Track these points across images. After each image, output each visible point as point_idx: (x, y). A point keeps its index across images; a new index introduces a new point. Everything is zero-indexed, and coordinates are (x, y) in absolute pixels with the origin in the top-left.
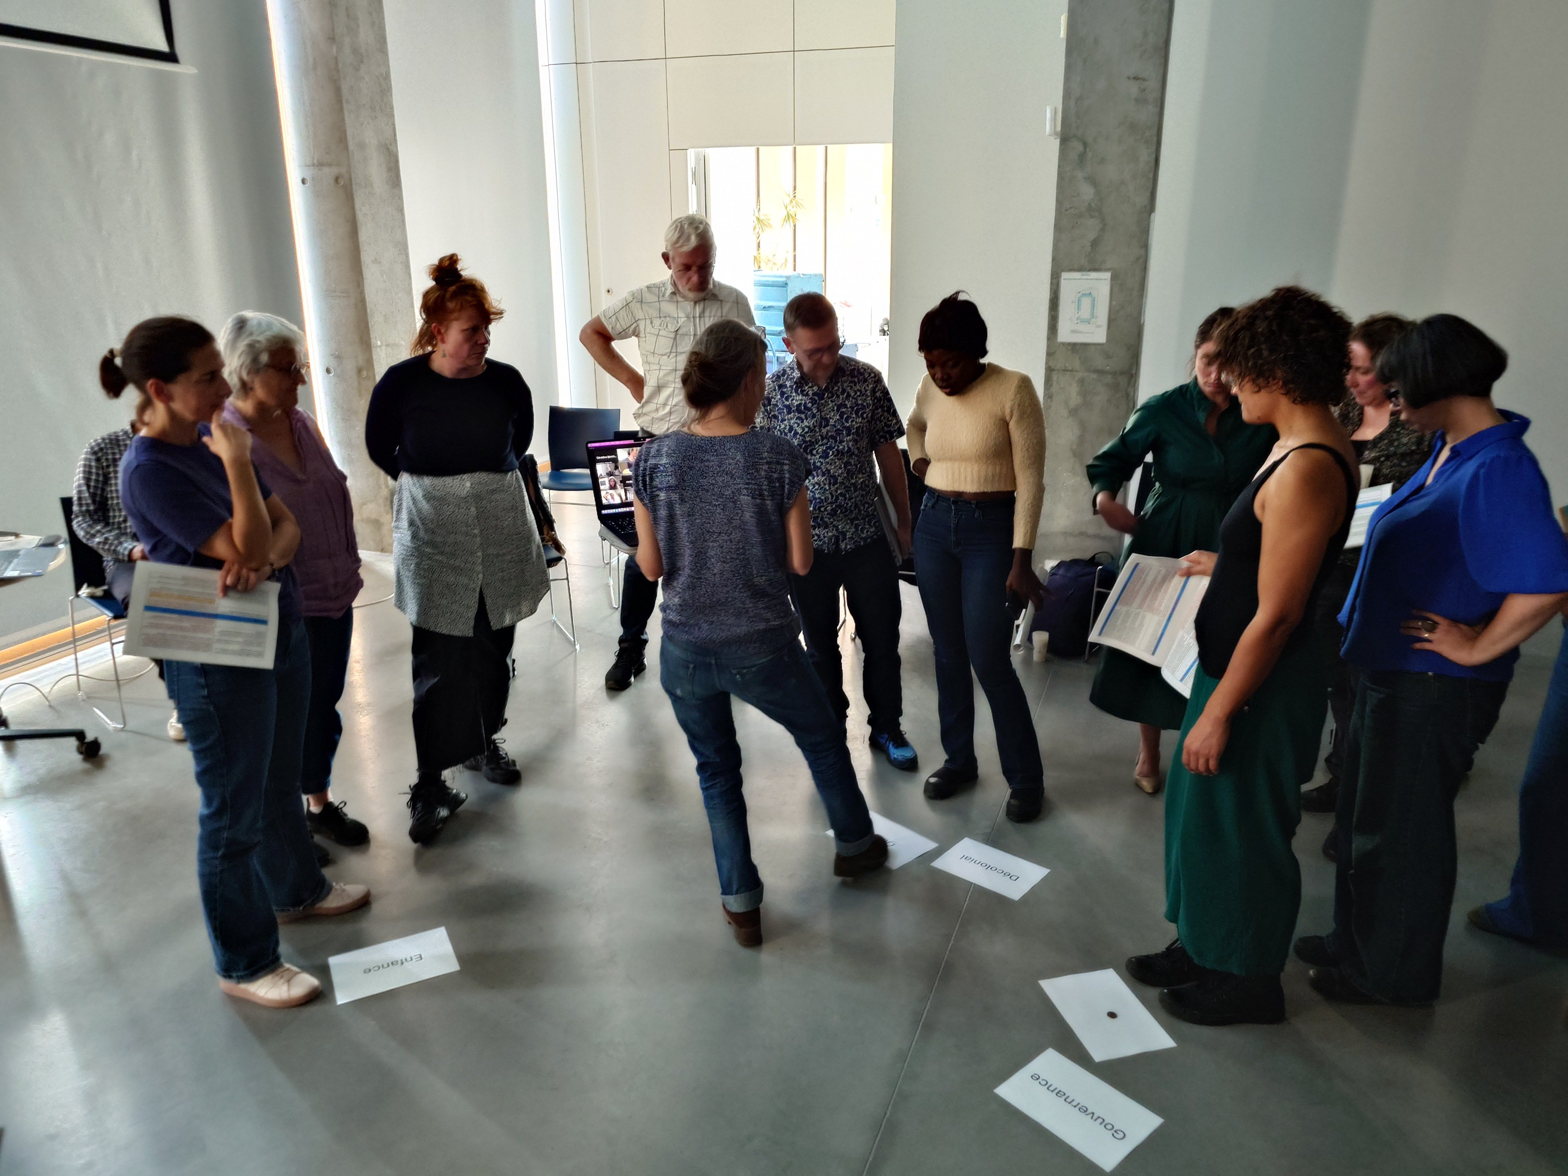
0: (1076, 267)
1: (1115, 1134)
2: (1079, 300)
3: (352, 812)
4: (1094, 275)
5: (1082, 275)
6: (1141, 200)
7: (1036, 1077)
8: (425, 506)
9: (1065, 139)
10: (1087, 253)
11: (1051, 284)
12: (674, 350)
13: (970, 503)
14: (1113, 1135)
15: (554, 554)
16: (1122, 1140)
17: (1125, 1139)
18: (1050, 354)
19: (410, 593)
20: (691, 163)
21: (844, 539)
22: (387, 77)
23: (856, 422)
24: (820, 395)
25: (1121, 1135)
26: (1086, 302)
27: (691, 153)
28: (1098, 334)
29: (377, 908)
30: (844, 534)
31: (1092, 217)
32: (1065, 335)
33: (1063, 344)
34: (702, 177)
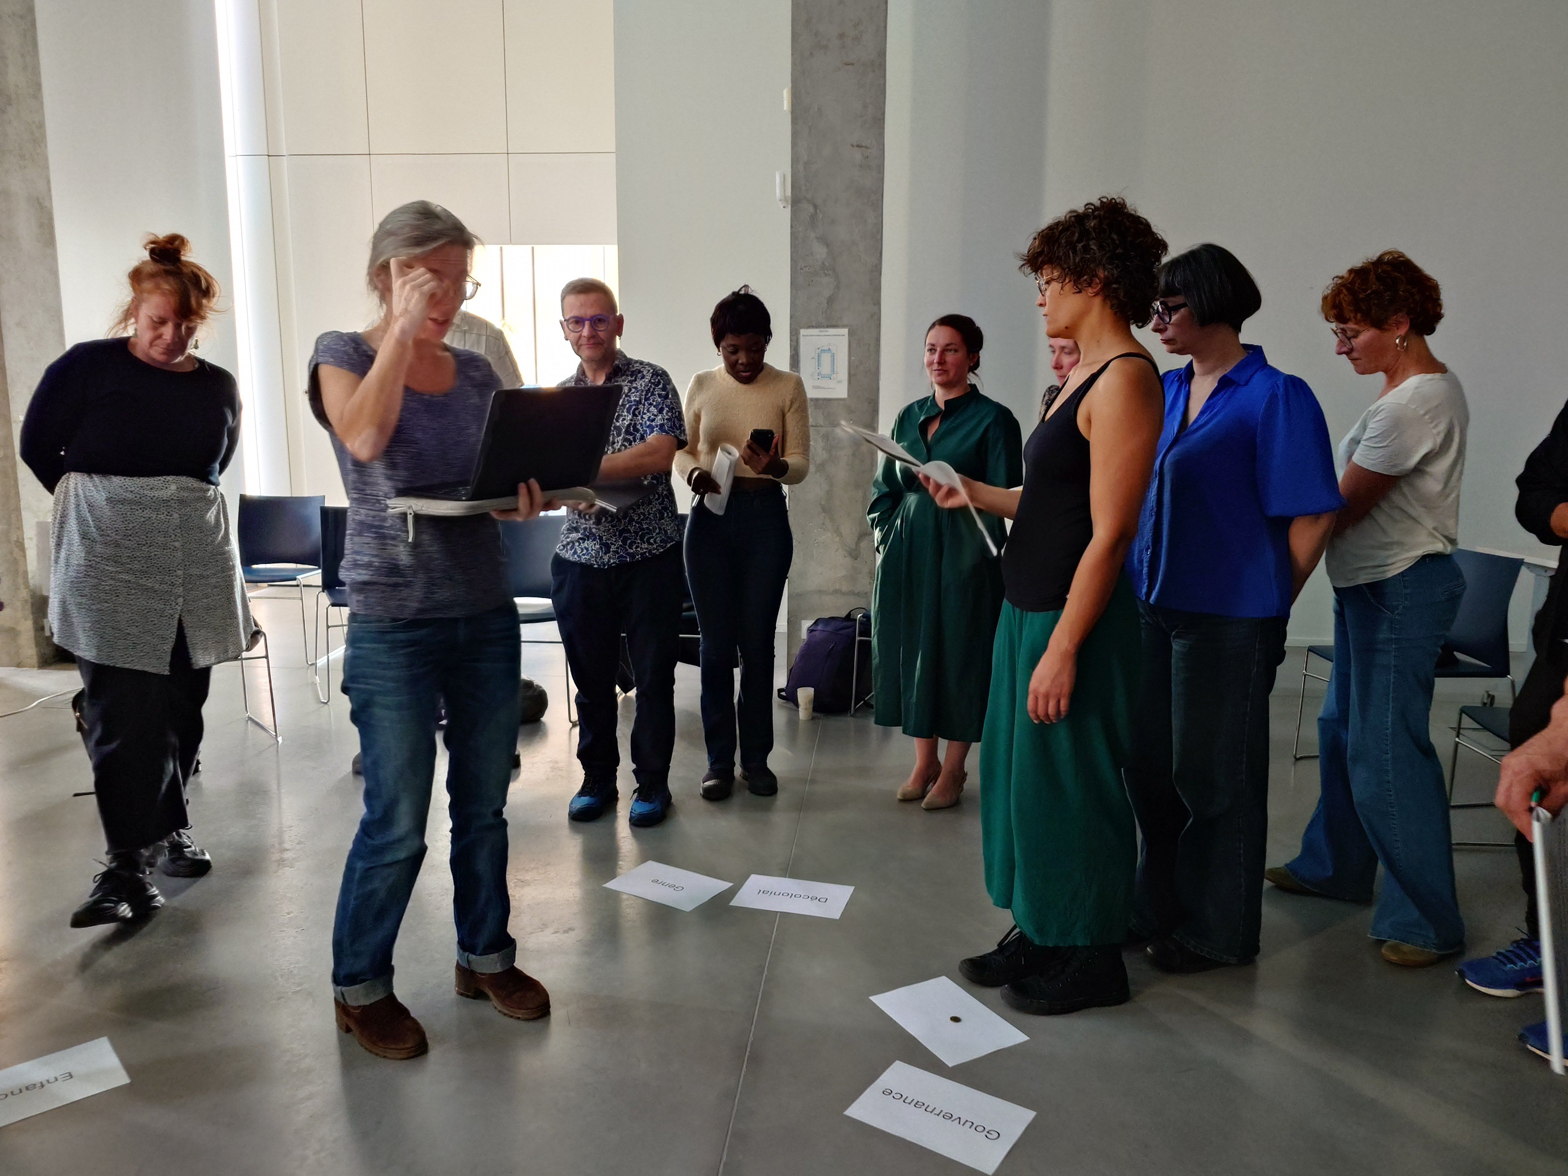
0: (814, 324)
1: (988, 1135)
2: (818, 356)
4: (832, 331)
5: (820, 331)
6: (872, 259)
7: (888, 1092)
9: (796, 202)
10: (824, 310)
11: (791, 340)
13: (749, 493)
14: (986, 1136)
16: (996, 1140)
17: (1000, 1138)
22: (41, 126)
25: (996, 1135)
26: (826, 358)
28: (839, 390)
31: (826, 275)
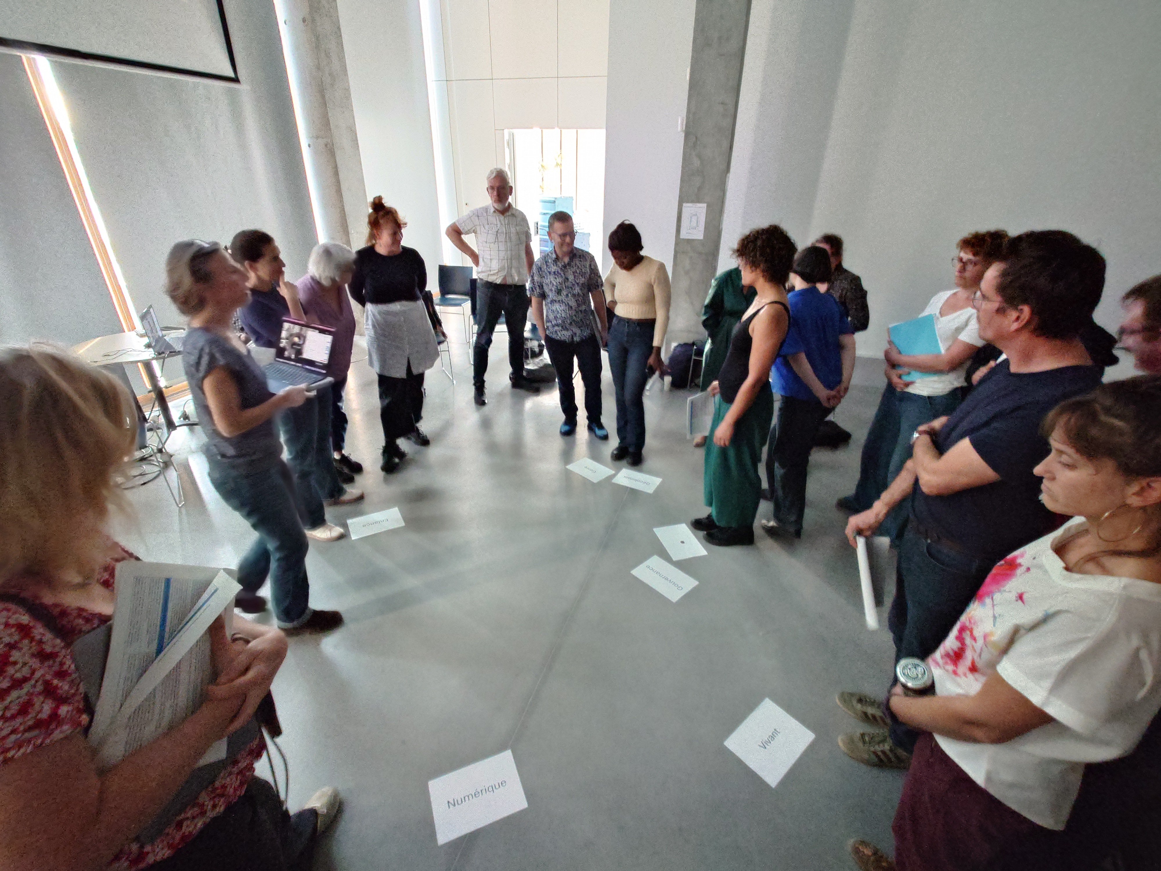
0: (690, 201)
1: (677, 587)
2: (691, 218)
3: (354, 458)
4: (699, 205)
5: (693, 205)
6: (723, 167)
7: (648, 567)
8: (378, 317)
9: (687, 134)
10: (696, 194)
11: (678, 209)
12: (497, 240)
13: (635, 323)
15: (442, 338)
17: (682, 589)
18: (677, 244)
19: (375, 357)
20: (506, 137)
21: (576, 336)
23: (582, 280)
24: (565, 266)
26: (694, 219)
27: (506, 132)
28: (699, 235)
29: (367, 500)
30: (575, 334)
31: (699, 175)
32: (684, 235)
33: (683, 239)
34: (512, 144)
